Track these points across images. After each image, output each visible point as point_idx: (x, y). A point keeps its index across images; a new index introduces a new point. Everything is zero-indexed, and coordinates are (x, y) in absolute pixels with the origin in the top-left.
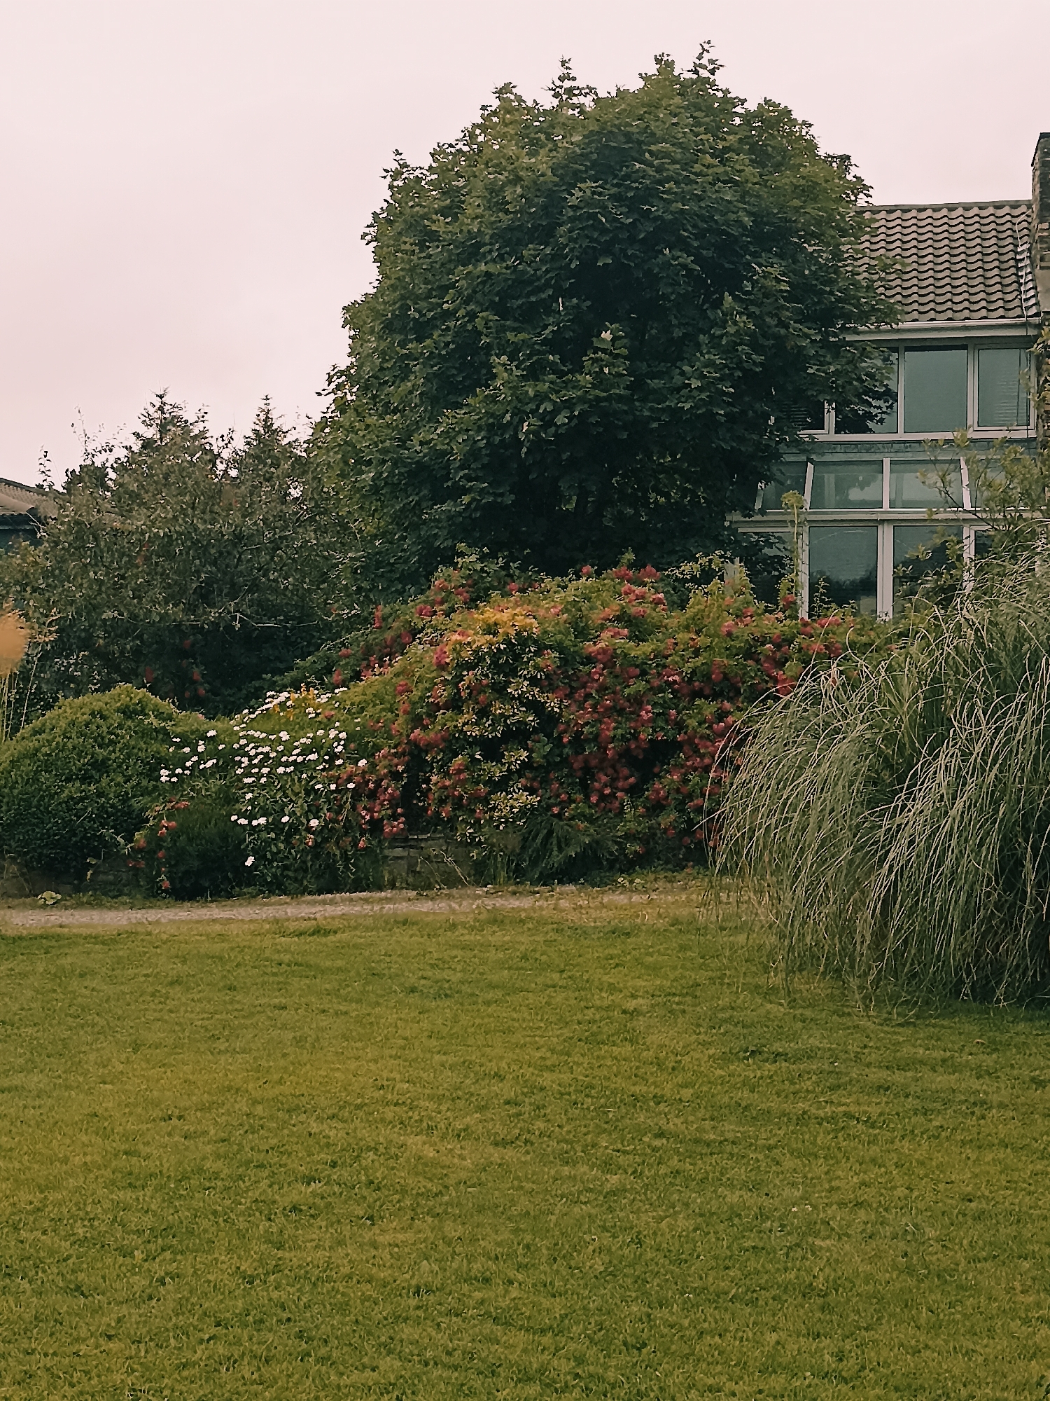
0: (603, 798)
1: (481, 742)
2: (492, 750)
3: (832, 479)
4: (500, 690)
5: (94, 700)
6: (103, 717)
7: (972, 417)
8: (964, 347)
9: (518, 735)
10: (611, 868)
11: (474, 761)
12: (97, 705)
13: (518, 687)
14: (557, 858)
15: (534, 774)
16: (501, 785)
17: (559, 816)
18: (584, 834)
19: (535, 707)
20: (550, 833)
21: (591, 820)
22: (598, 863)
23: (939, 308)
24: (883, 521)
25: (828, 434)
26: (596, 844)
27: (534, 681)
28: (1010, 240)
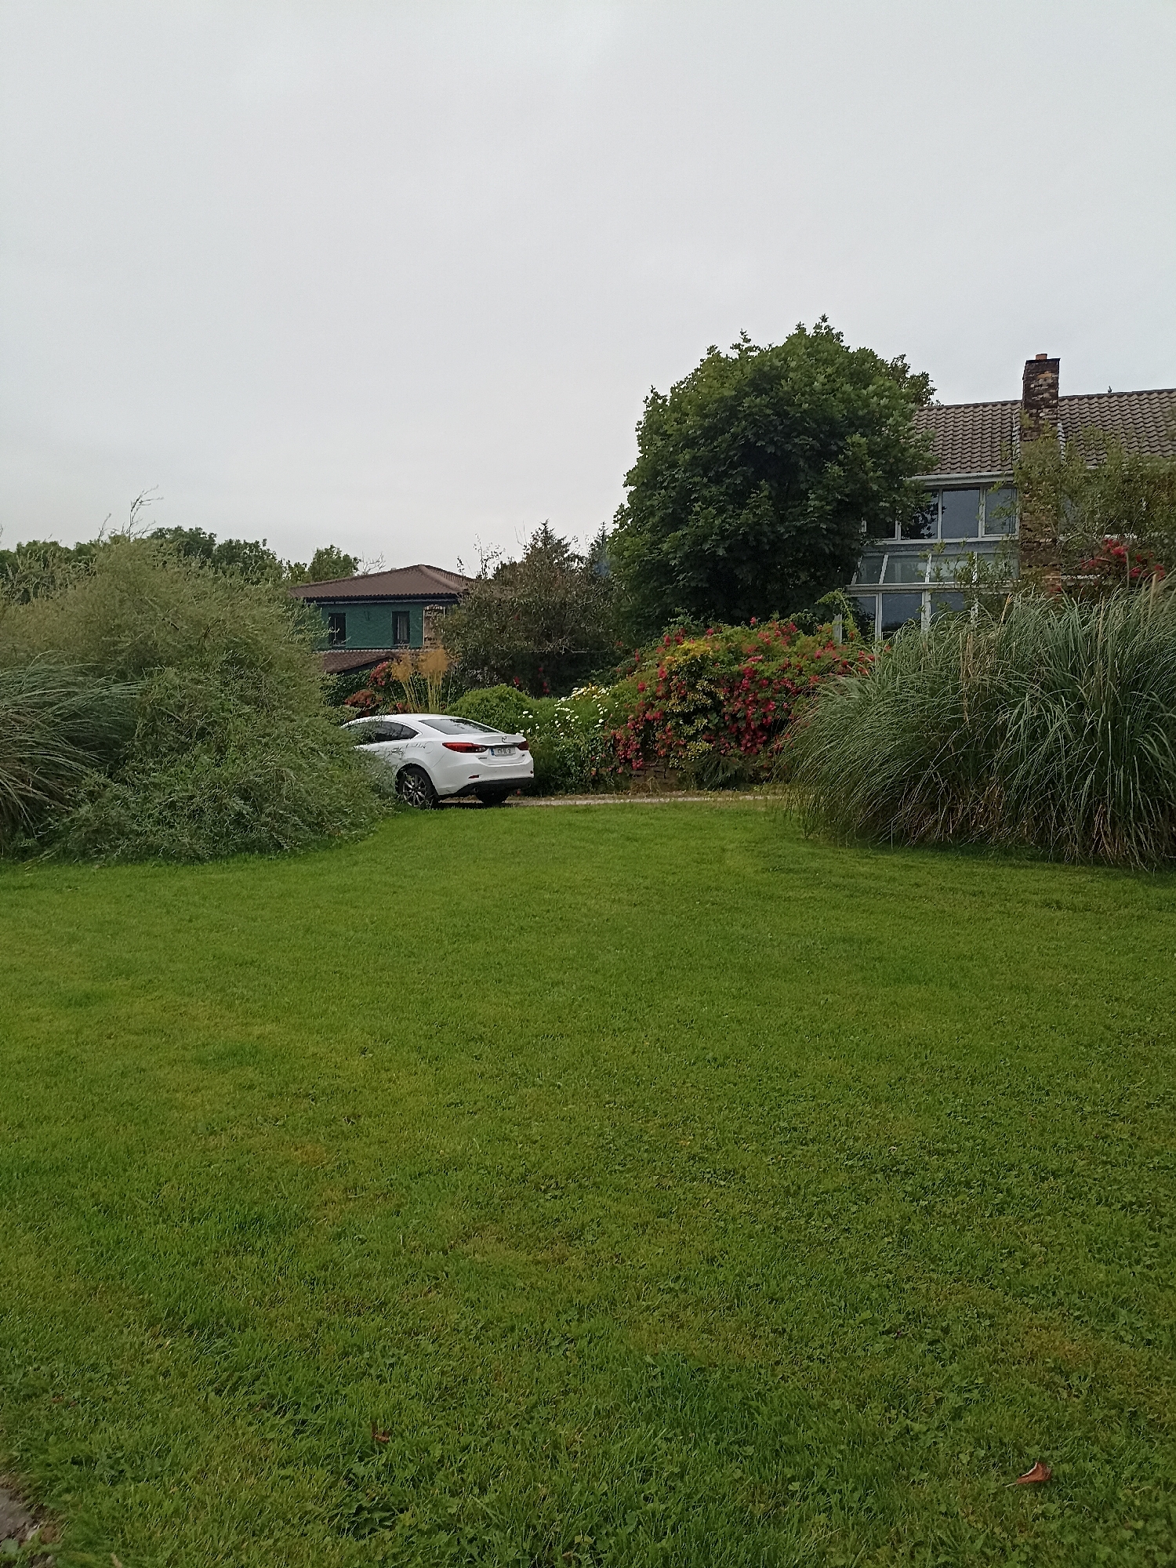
0: (747, 748)
1: (681, 715)
2: (688, 719)
3: (900, 567)
4: (692, 687)
5: (485, 692)
6: (487, 701)
7: (981, 531)
8: (978, 489)
9: (702, 711)
10: (752, 782)
11: (677, 723)
12: (485, 695)
13: (700, 685)
14: (721, 777)
15: (710, 734)
16: (693, 738)
17: (724, 755)
18: (736, 765)
19: (710, 695)
20: (719, 763)
21: (740, 758)
22: (743, 780)
23: (963, 466)
24: (925, 590)
25: (898, 539)
26: (741, 770)
27: (710, 681)
28: (1009, 424)
